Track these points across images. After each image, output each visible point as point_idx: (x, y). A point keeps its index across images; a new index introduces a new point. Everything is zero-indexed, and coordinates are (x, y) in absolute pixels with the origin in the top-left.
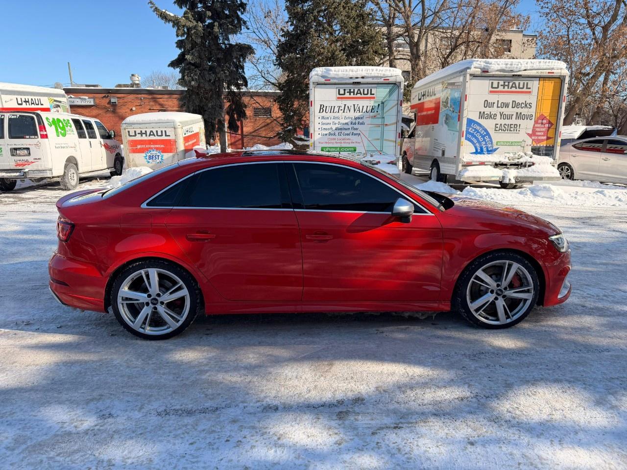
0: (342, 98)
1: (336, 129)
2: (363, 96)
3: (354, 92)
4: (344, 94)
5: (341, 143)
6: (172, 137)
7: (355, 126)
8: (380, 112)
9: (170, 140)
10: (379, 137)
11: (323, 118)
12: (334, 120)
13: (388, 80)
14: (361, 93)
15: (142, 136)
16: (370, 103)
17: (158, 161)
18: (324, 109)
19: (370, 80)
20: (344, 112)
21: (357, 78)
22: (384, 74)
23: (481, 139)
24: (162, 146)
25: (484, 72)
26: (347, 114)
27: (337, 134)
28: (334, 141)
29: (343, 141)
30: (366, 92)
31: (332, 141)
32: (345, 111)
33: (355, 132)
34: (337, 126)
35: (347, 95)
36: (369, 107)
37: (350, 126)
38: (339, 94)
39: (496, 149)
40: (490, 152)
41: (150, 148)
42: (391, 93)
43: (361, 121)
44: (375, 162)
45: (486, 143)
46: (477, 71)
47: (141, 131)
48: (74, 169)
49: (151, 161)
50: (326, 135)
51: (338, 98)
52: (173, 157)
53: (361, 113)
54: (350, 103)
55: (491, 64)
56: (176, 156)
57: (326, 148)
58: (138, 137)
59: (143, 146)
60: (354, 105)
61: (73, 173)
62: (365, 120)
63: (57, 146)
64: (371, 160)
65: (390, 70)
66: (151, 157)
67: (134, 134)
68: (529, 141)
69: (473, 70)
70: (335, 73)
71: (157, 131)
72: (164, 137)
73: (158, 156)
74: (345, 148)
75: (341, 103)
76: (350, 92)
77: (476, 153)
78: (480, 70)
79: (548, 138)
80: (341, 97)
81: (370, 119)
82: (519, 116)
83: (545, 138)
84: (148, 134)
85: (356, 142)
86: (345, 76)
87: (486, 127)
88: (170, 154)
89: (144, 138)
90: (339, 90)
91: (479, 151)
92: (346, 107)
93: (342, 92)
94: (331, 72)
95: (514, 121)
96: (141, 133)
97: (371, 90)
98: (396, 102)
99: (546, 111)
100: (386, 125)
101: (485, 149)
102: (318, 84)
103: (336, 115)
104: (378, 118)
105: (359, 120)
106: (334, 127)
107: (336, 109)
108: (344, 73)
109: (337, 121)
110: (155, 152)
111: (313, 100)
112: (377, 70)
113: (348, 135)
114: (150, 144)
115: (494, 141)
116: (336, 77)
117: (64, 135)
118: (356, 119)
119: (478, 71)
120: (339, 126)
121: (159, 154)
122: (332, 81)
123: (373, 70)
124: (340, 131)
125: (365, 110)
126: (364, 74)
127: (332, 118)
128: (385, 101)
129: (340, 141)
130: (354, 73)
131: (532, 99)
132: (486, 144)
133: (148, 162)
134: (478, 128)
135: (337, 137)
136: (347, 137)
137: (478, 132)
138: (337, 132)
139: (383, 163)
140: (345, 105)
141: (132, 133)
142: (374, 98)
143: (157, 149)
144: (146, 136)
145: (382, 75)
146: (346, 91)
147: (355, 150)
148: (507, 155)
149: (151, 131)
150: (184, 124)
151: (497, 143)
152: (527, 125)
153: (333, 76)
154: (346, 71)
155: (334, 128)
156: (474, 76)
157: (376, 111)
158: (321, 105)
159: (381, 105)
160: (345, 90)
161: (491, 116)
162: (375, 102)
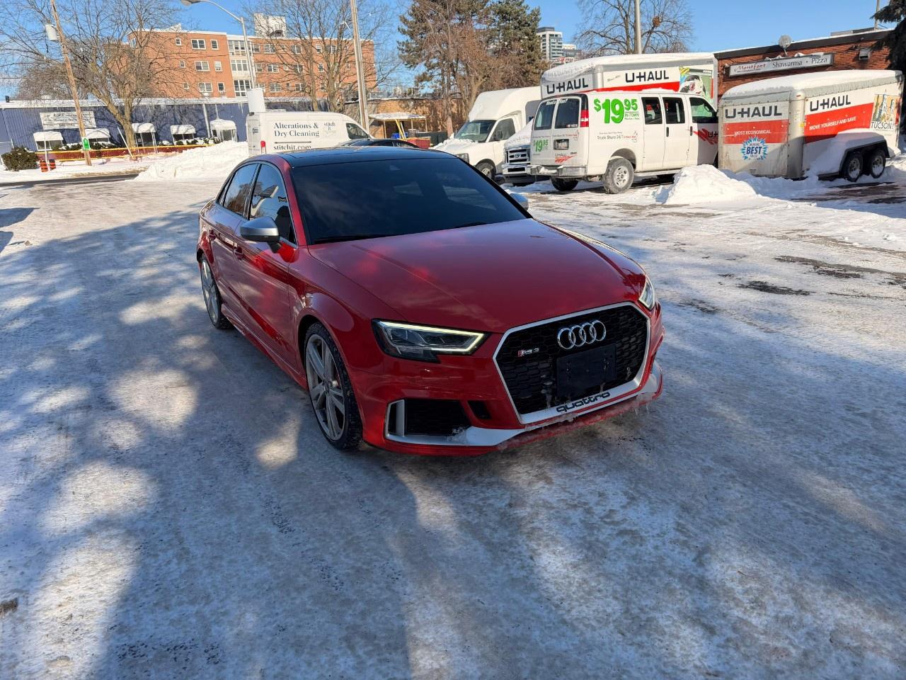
6: (784, 117)
9: (780, 122)
15: (742, 116)
17: (759, 156)
24: (768, 132)
41: (750, 135)
47: (743, 109)
48: (627, 166)
49: (749, 156)
52: (782, 149)
56: (786, 147)
58: (738, 119)
59: (742, 133)
61: (625, 172)
63: (602, 136)
66: (750, 151)
67: (732, 115)
71: (764, 108)
72: (773, 118)
73: (760, 148)
84: (751, 113)
88: (778, 145)
89: (746, 119)
96: (742, 113)
110: (756, 142)
114: (752, 129)
117: (616, 121)
121: (761, 145)
133: (746, 158)
141: (731, 114)
143: (760, 136)
144: (748, 116)
149: (757, 109)
150: (809, 92)
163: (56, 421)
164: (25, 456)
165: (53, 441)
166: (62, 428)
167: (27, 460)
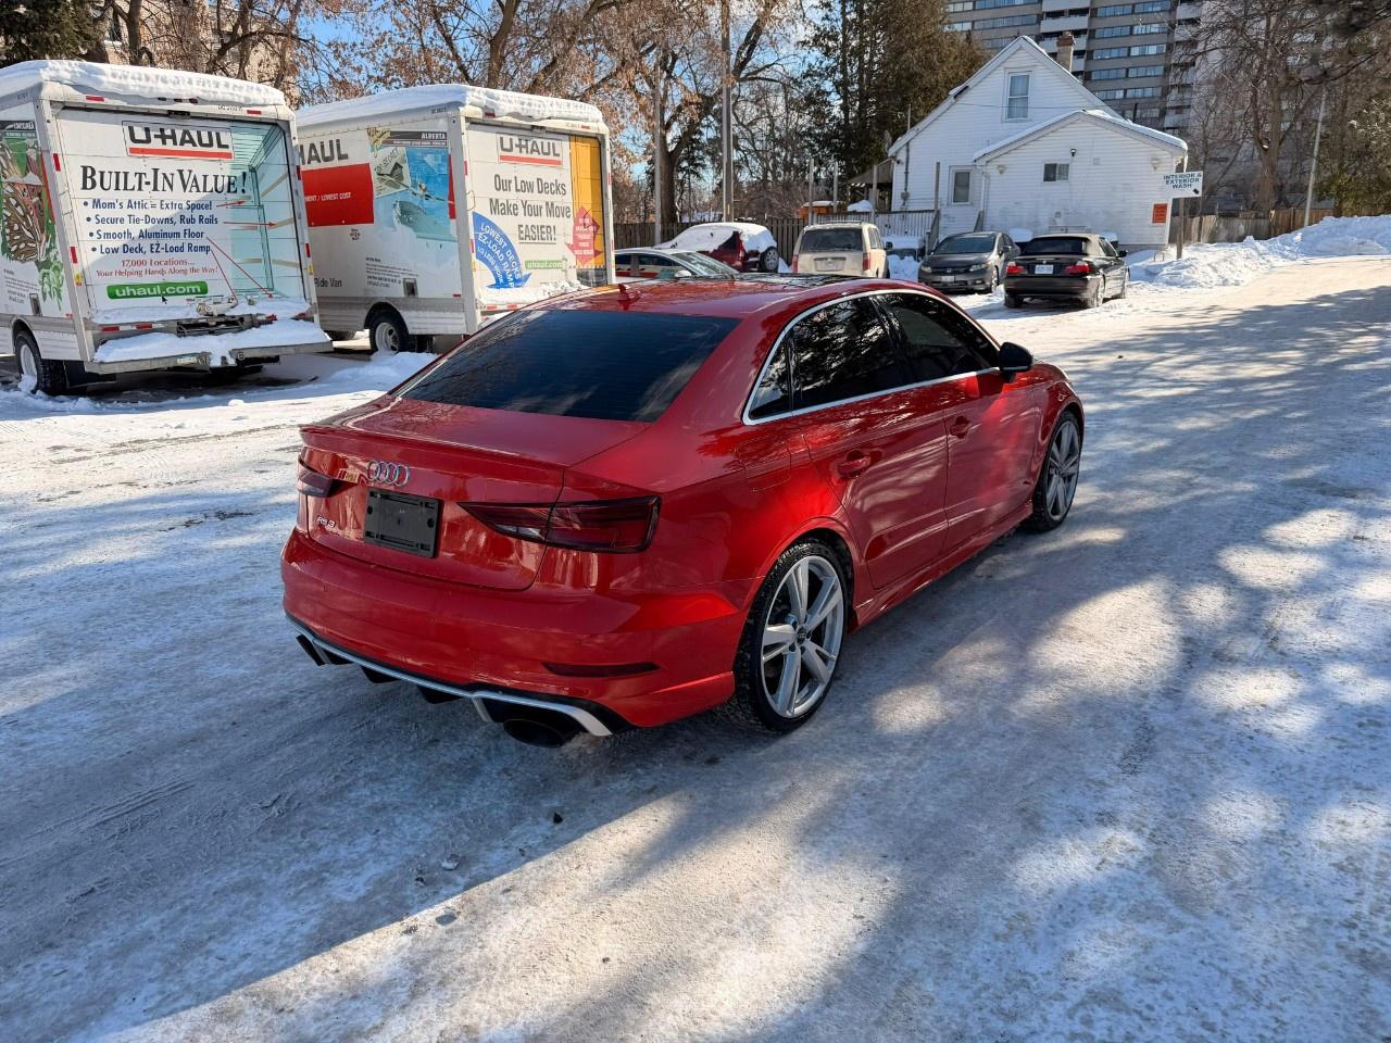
0: (143, 151)
1: (141, 236)
2: (199, 148)
3: (173, 137)
4: (148, 141)
5: (162, 272)
7: (195, 228)
8: (249, 192)
10: (259, 254)
11: (96, 203)
12: (130, 211)
13: (259, 113)
14: (191, 141)
16: (224, 170)
18: (97, 178)
19: (214, 110)
20: (155, 189)
21: (177, 100)
22: (247, 99)
23: (501, 257)
25: (487, 114)
26: (168, 196)
27: (146, 248)
28: (142, 268)
29: (167, 268)
30: (206, 140)
31: (136, 268)
32: (160, 187)
33: (197, 242)
34: (143, 226)
35: (156, 144)
36: (220, 179)
37: (180, 228)
38: (133, 140)
39: (527, 277)
40: (518, 282)
42: (268, 145)
43: (206, 214)
44: (263, 318)
45: (510, 263)
46: (476, 113)
50: (116, 250)
51: (133, 151)
53: (202, 195)
54: (168, 166)
55: (497, 99)
57: (121, 287)
60: (181, 172)
62: (215, 212)
64: (254, 313)
65: (258, 90)
68: (572, 260)
69: (468, 110)
70: (117, 81)
74: (175, 285)
75: (146, 165)
76: (163, 138)
77: (498, 285)
78: (479, 110)
79: (597, 253)
80: (138, 149)
81: (230, 210)
82: (552, 209)
83: (592, 252)
85: (205, 270)
86: (146, 93)
87: (505, 231)
90: (131, 129)
91: (501, 281)
92: (160, 177)
93: (140, 134)
94: (103, 78)
95: (544, 220)
97: (218, 135)
98: (284, 170)
99: (587, 201)
100: (271, 224)
101: (509, 277)
102: (65, 108)
103: (136, 196)
104: (249, 207)
105: (201, 212)
106: (135, 230)
107: (133, 181)
108: (143, 83)
109: (139, 213)
111: (59, 153)
112: (227, 85)
113: (181, 249)
115: (522, 261)
116: (121, 91)
118: (192, 207)
119: (478, 114)
120: (149, 227)
122: (108, 102)
123: (217, 86)
124: (154, 241)
125: (210, 185)
126: (196, 91)
127: (125, 205)
128: (258, 166)
129: (159, 268)
130: (171, 85)
131: (563, 175)
132: (510, 267)
134: (493, 233)
135: (149, 256)
136: (176, 256)
137: (494, 242)
138: (146, 244)
139: (283, 319)
140: (156, 170)
142: (228, 156)
145: (242, 100)
146: (152, 134)
147: (205, 291)
148: (544, 286)
151: (527, 262)
152: (565, 226)
153: (110, 88)
154: (147, 79)
155: (136, 234)
156: (472, 122)
157: (239, 191)
158: (85, 168)
159: (249, 174)
160: (147, 130)
161: (509, 209)
162: (234, 168)
163: (1276, 653)
164: (1330, 623)
165: (1290, 626)
166: (1272, 637)
167: (1329, 616)
